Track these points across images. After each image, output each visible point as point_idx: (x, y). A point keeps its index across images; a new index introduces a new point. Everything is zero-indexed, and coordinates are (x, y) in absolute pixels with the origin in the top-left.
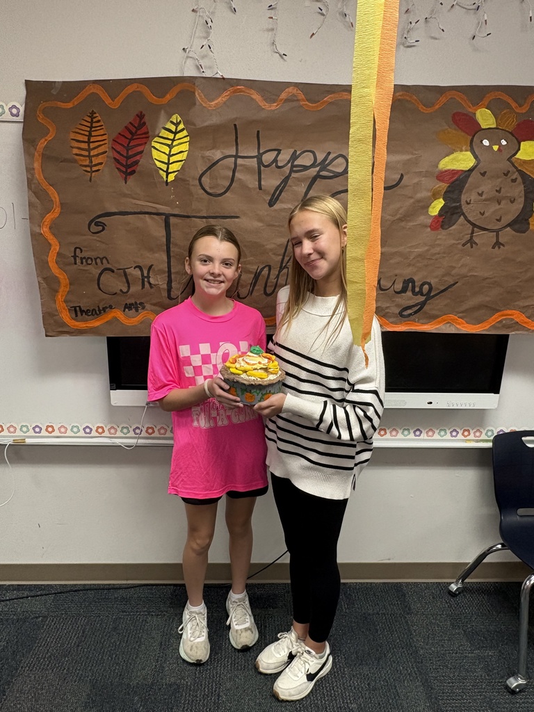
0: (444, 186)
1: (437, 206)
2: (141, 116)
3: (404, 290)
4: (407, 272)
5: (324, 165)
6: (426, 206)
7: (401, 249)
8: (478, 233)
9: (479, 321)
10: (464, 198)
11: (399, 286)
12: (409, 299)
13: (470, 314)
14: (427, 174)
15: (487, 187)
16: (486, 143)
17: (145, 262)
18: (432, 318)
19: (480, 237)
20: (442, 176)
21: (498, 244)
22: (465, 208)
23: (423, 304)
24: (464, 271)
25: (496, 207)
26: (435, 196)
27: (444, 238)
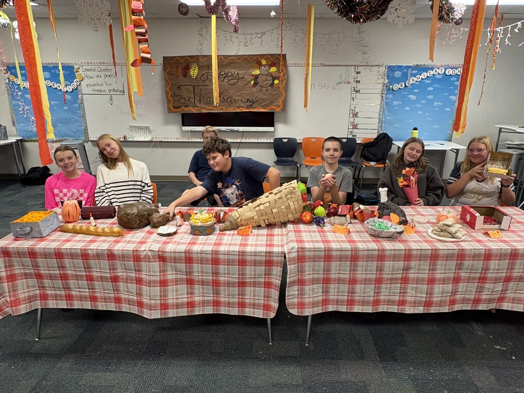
0: (254, 78)
1: (252, 82)
2: (188, 64)
3: (247, 102)
4: (248, 97)
5: (227, 74)
6: (250, 83)
7: (246, 92)
8: (262, 88)
9: (265, 109)
10: (258, 80)
11: (246, 101)
12: (248, 103)
13: (263, 107)
14: (250, 75)
15: (264, 78)
16: (263, 68)
17: (189, 96)
18: (254, 108)
19: (263, 89)
20: (253, 76)
21: (267, 90)
22: (259, 83)
23: (252, 105)
24: (260, 97)
25: (266, 82)
26: (252, 80)
27: (254, 89)
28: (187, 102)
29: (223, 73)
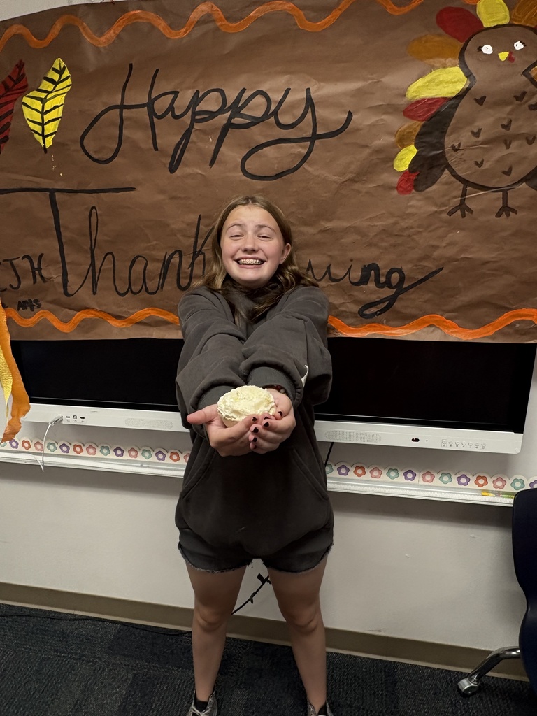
0: (416, 125)
1: (406, 157)
2: (20, 66)
3: (364, 280)
4: (369, 255)
5: (236, 108)
7: (356, 222)
8: (473, 194)
9: (479, 324)
10: (449, 141)
11: (356, 275)
12: (371, 292)
13: (465, 314)
14: (390, 109)
15: (488, 121)
16: (488, 49)
18: (406, 319)
19: (477, 200)
20: (413, 109)
21: (506, 209)
22: (452, 158)
23: (392, 300)
24: (451, 252)
25: (502, 151)
26: (402, 142)
27: (418, 204)
28: (27, 283)
29: (210, 104)
